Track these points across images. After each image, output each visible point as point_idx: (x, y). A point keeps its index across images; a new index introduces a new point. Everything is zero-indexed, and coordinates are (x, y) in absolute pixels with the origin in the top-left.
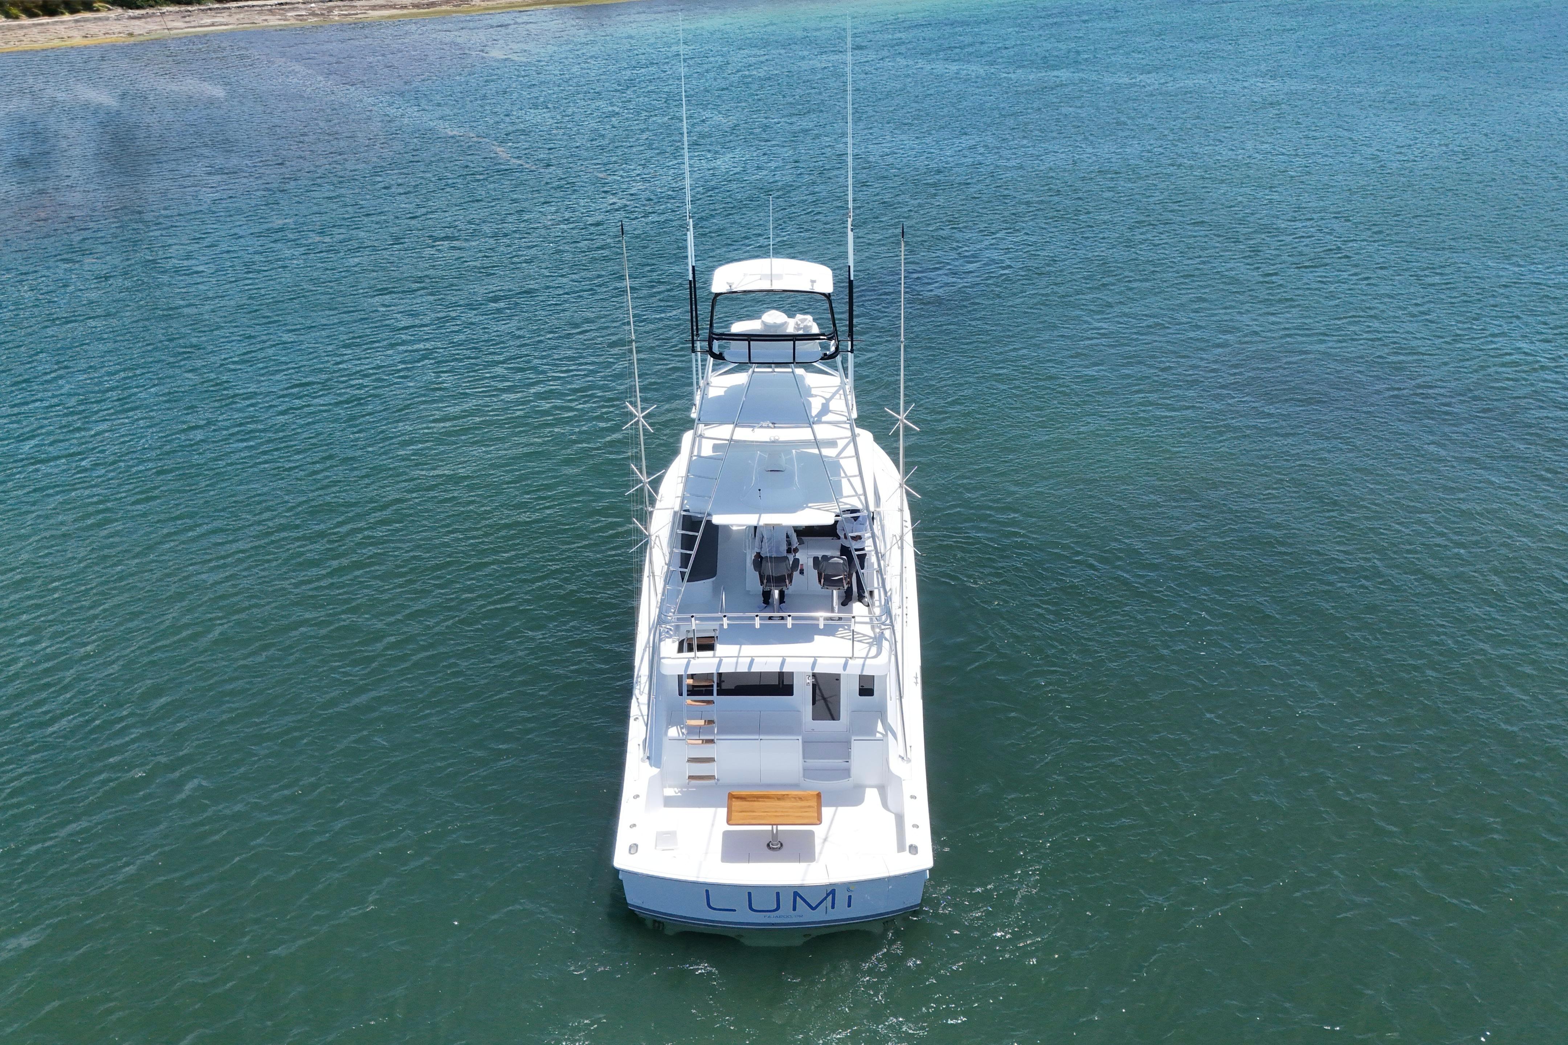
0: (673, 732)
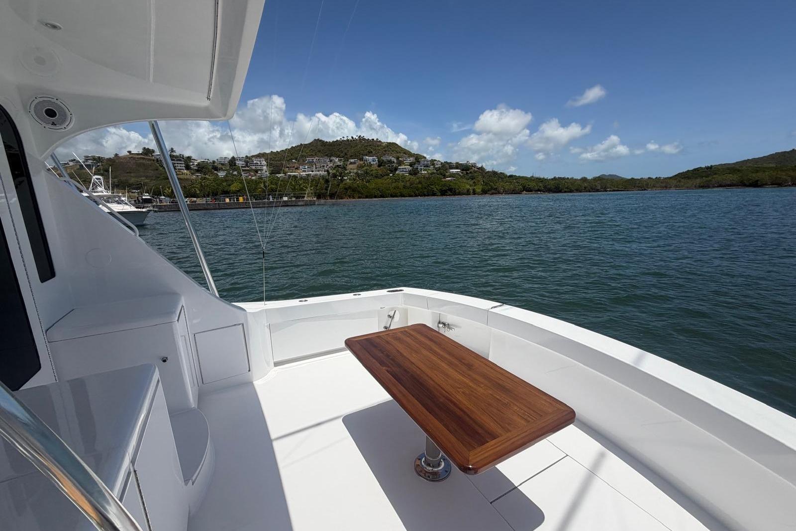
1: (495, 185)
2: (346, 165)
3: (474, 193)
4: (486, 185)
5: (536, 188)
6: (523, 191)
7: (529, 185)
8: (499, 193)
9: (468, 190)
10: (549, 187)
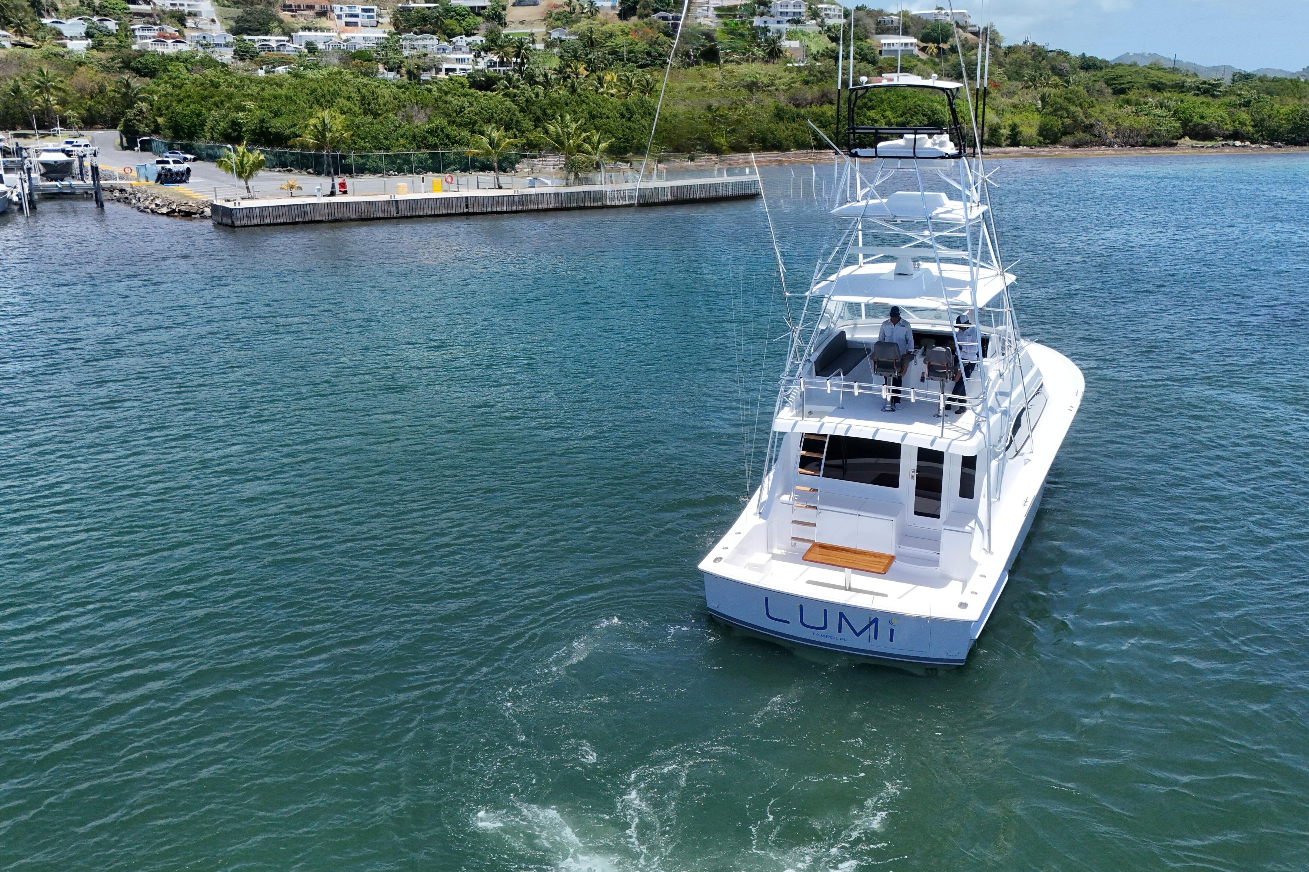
0: (785, 498)
1: (1087, 116)
2: (504, 8)
3: (1015, 140)
4: (1054, 113)
5: (1229, 128)
6: (1182, 136)
7: (1202, 117)
8: (1100, 141)
9: (994, 131)
10: (1273, 124)
